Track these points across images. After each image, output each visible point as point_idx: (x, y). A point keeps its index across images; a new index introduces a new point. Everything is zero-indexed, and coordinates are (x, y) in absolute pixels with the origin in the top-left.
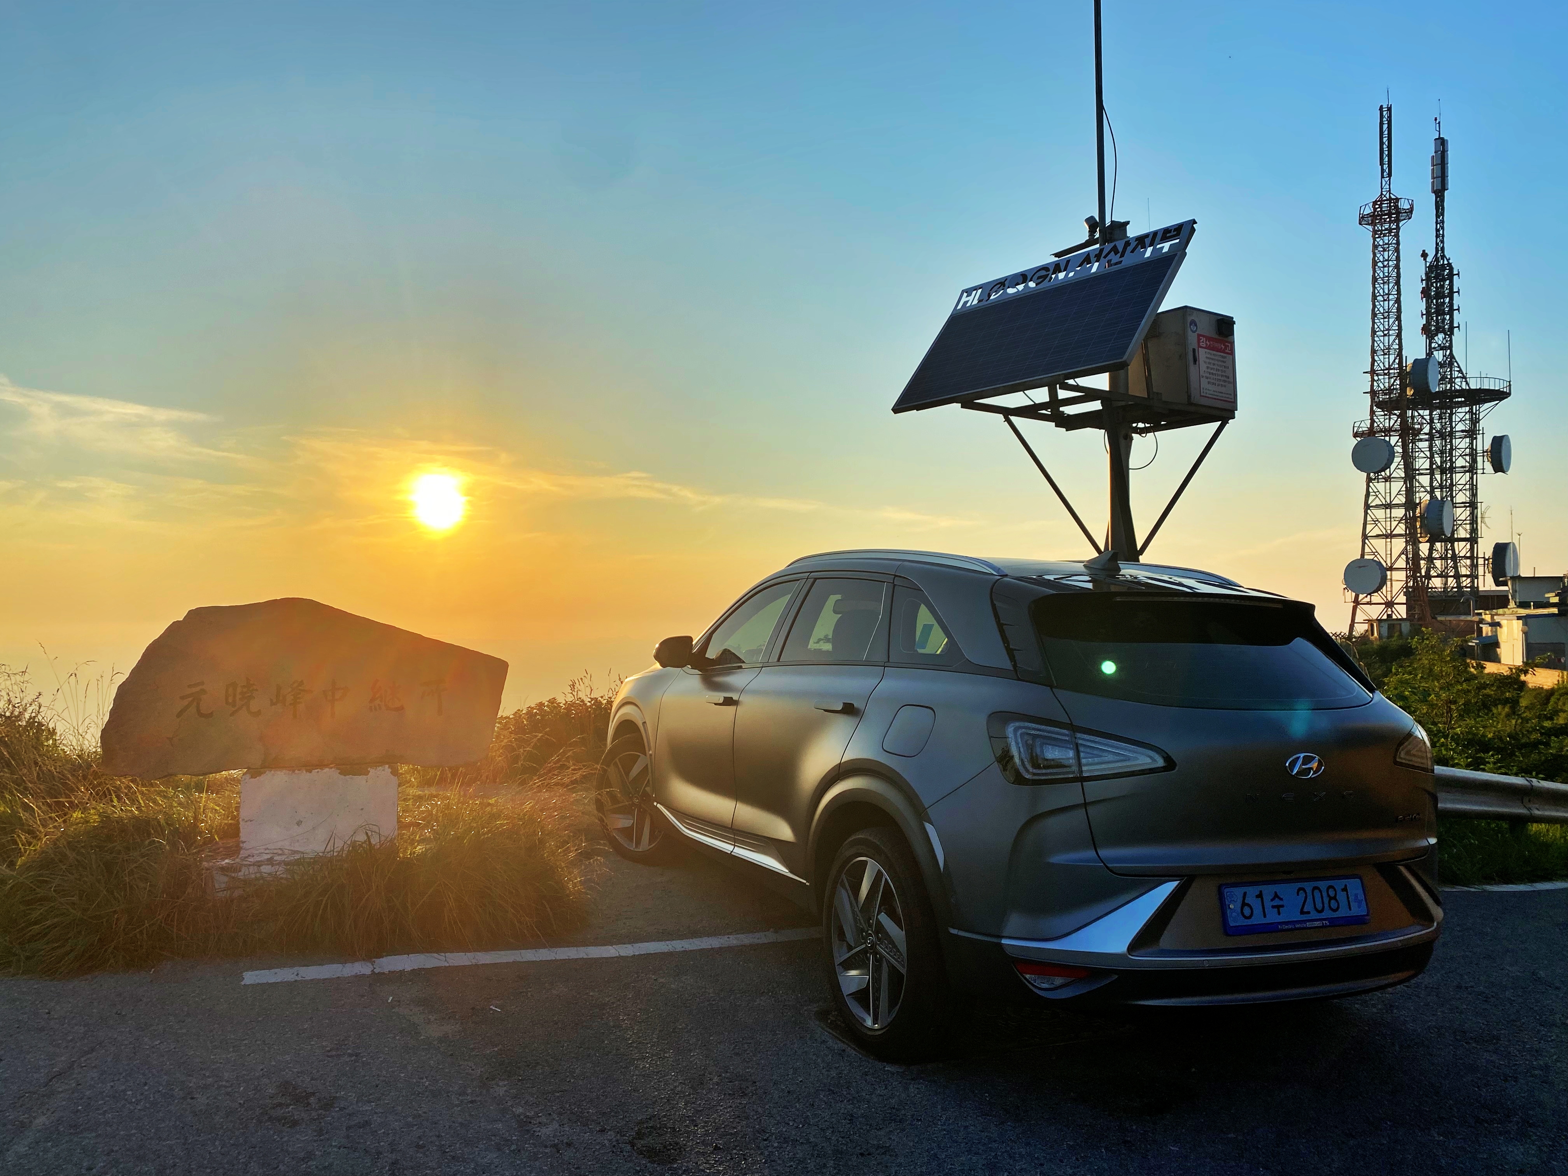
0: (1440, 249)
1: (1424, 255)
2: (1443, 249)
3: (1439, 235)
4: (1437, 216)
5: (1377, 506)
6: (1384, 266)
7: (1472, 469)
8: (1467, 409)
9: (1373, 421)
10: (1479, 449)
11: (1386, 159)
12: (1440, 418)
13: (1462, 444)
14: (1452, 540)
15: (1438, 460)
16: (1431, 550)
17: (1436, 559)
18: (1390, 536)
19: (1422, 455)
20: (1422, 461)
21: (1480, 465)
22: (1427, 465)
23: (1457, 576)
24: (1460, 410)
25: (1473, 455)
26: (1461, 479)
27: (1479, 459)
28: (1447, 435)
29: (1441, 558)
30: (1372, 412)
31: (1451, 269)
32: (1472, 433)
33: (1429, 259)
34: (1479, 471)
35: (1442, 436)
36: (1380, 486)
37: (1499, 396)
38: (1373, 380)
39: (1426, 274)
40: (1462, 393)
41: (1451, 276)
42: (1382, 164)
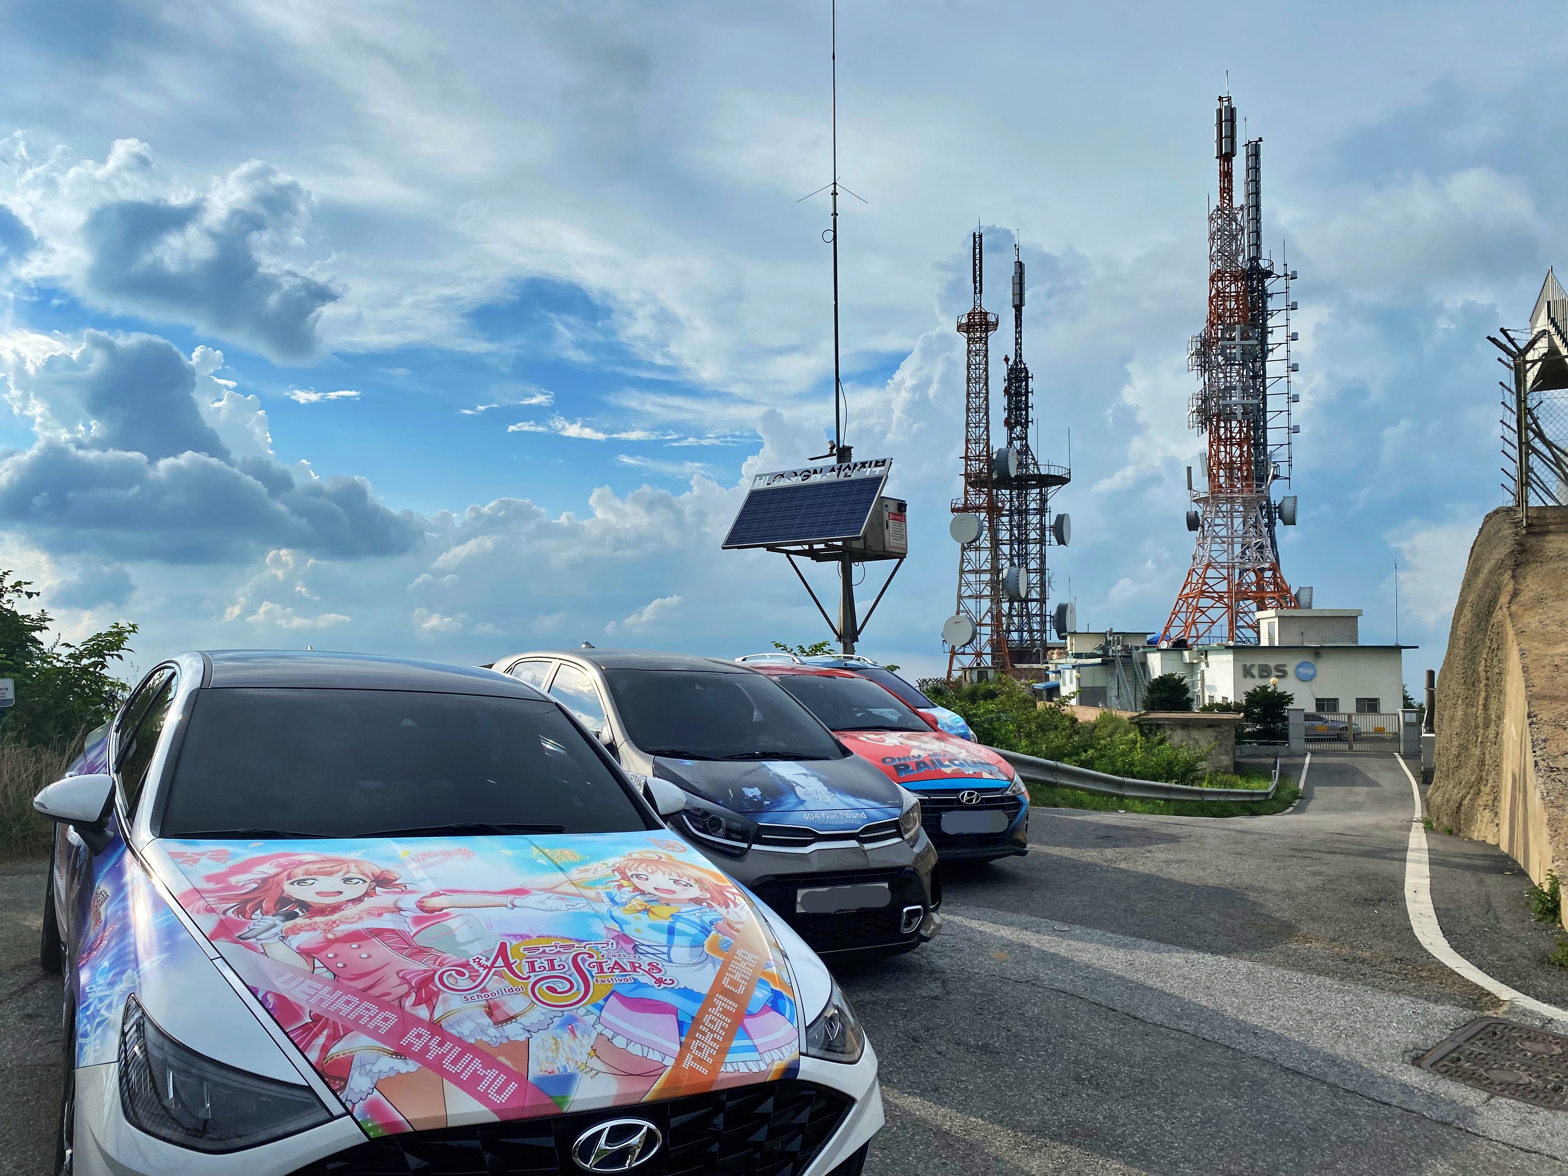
0: (1018, 354)
1: (1007, 359)
2: (1020, 356)
3: (1018, 344)
4: (1017, 327)
5: (969, 572)
6: (976, 369)
7: (1042, 542)
8: (1038, 490)
9: (966, 499)
10: (1047, 524)
11: (978, 279)
12: (1018, 498)
13: (1034, 519)
14: (1027, 600)
15: (1016, 532)
16: (1010, 608)
17: (1014, 616)
18: (979, 597)
19: (1004, 528)
20: (1004, 532)
21: (1048, 539)
22: (1007, 537)
23: (1031, 631)
24: (1033, 491)
25: (1043, 528)
26: (1034, 549)
27: (1047, 533)
28: (1023, 512)
29: (1018, 616)
30: (966, 492)
31: (1027, 372)
32: (1042, 511)
33: (1010, 363)
34: (1047, 543)
35: (1020, 513)
36: (972, 554)
37: (1062, 481)
38: (967, 465)
39: (1008, 375)
40: (1033, 477)
41: (1027, 378)
42: (975, 282)
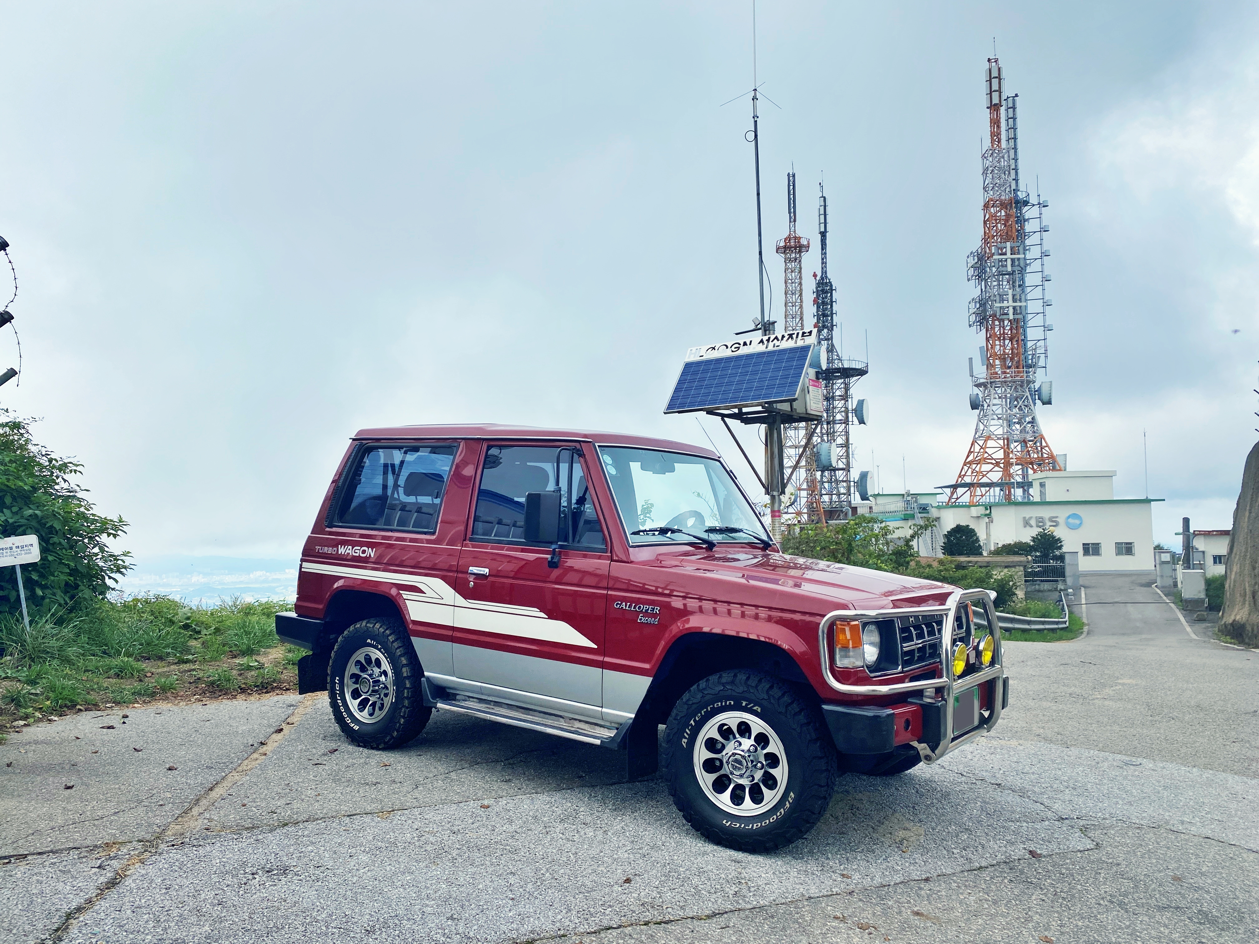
0: (824, 272)
1: (815, 275)
2: (826, 273)
3: (824, 263)
4: (822, 249)
5: (790, 447)
6: (792, 283)
8: (842, 381)
11: (792, 210)
12: (826, 387)
13: (839, 404)
14: (835, 469)
16: (822, 476)
17: (825, 482)
21: (850, 419)
23: (839, 494)
24: (838, 381)
25: (846, 412)
26: (840, 428)
27: (850, 415)
28: (830, 399)
29: (828, 482)
31: (831, 286)
32: (845, 397)
33: (818, 278)
34: (850, 423)
35: (828, 399)
37: (861, 372)
39: (817, 288)
40: (838, 370)
41: (831, 290)
42: (790, 213)
